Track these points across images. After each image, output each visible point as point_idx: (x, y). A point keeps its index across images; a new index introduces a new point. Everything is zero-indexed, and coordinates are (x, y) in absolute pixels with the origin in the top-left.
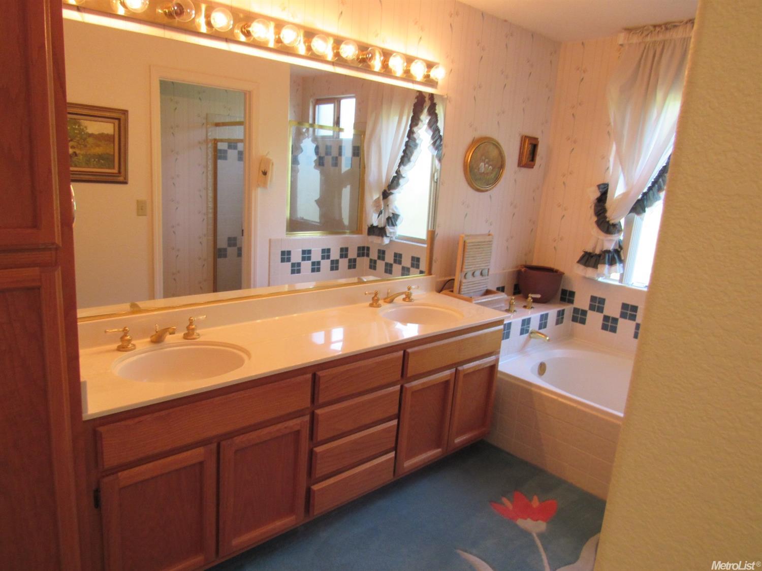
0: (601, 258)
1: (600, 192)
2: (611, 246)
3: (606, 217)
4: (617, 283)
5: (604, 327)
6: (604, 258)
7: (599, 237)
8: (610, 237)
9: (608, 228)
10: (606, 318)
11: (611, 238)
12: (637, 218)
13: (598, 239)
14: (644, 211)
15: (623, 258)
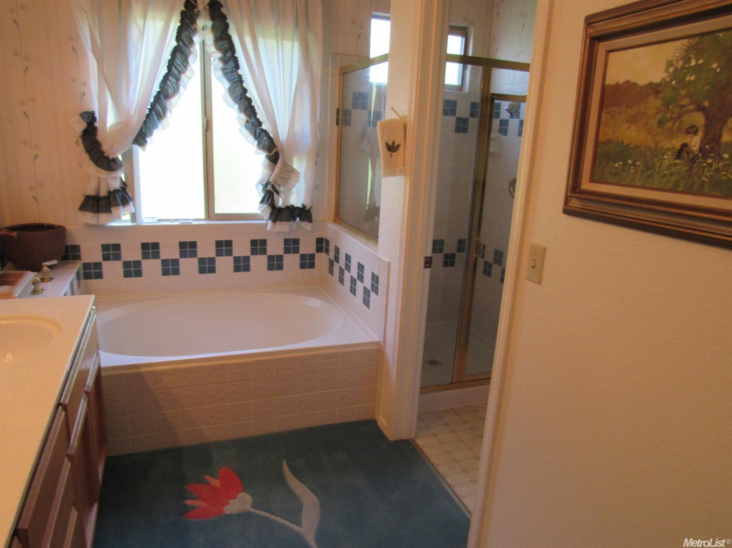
0: (111, 199)
1: (86, 122)
2: (117, 185)
3: (102, 153)
4: (130, 224)
5: (127, 274)
6: (115, 199)
7: (100, 176)
8: (113, 174)
9: (108, 165)
10: (126, 264)
11: (115, 175)
12: (137, 149)
13: (99, 178)
14: (146, 141)
15: (131, 196)
